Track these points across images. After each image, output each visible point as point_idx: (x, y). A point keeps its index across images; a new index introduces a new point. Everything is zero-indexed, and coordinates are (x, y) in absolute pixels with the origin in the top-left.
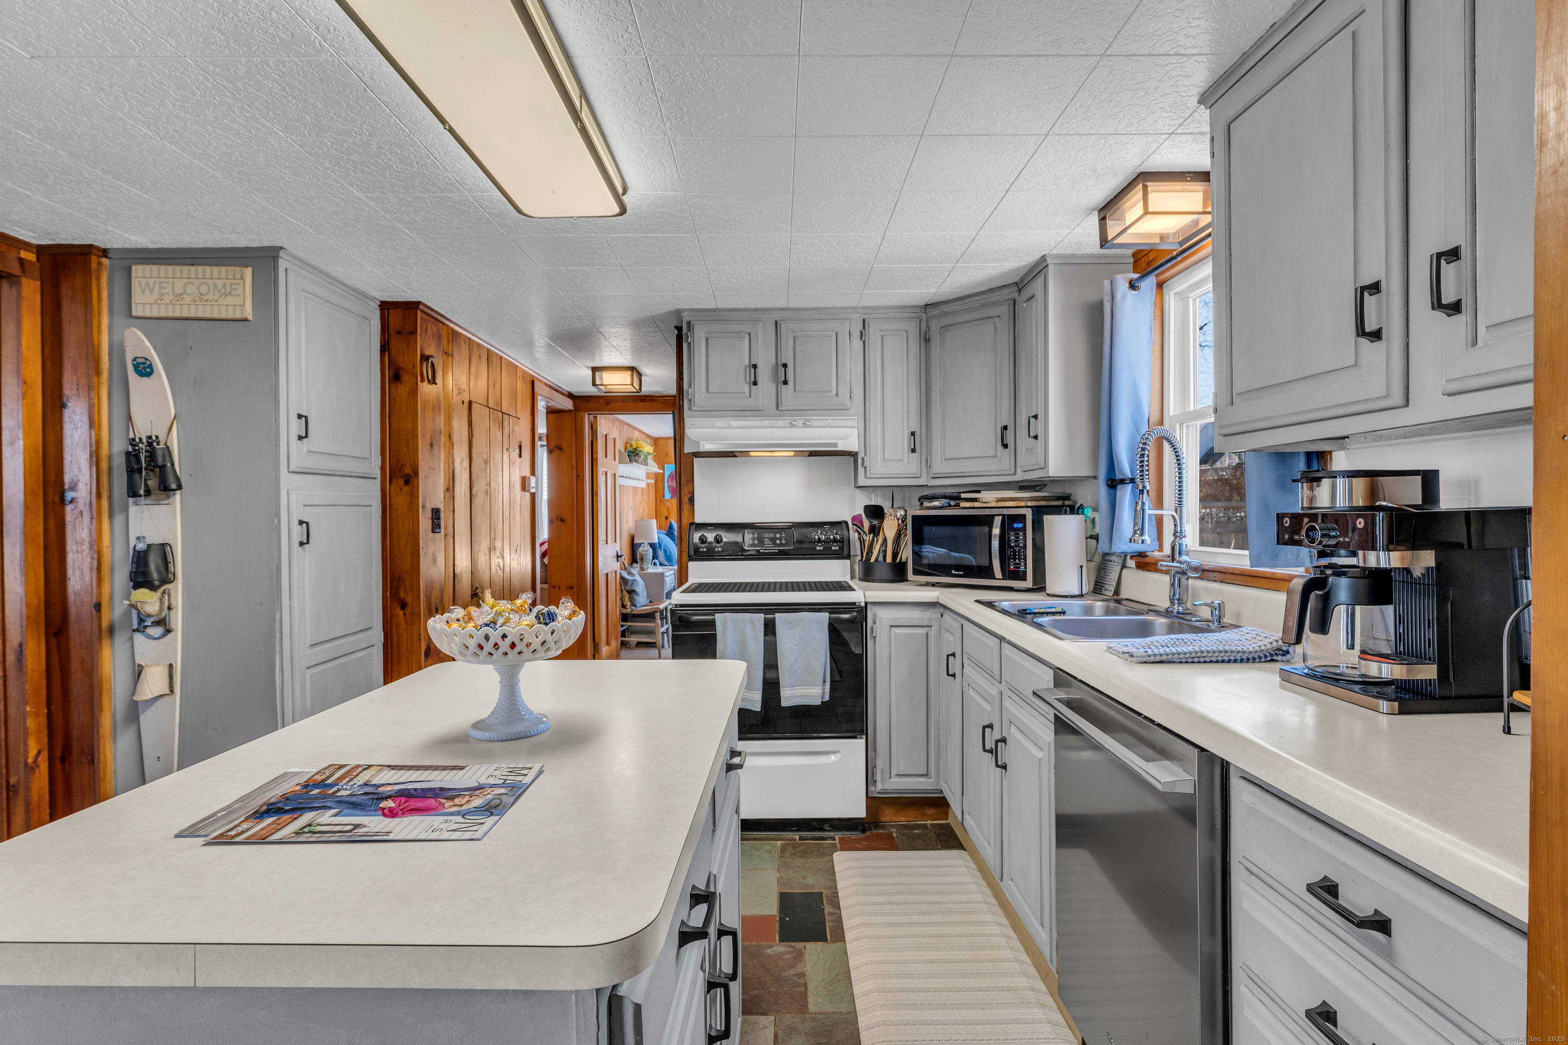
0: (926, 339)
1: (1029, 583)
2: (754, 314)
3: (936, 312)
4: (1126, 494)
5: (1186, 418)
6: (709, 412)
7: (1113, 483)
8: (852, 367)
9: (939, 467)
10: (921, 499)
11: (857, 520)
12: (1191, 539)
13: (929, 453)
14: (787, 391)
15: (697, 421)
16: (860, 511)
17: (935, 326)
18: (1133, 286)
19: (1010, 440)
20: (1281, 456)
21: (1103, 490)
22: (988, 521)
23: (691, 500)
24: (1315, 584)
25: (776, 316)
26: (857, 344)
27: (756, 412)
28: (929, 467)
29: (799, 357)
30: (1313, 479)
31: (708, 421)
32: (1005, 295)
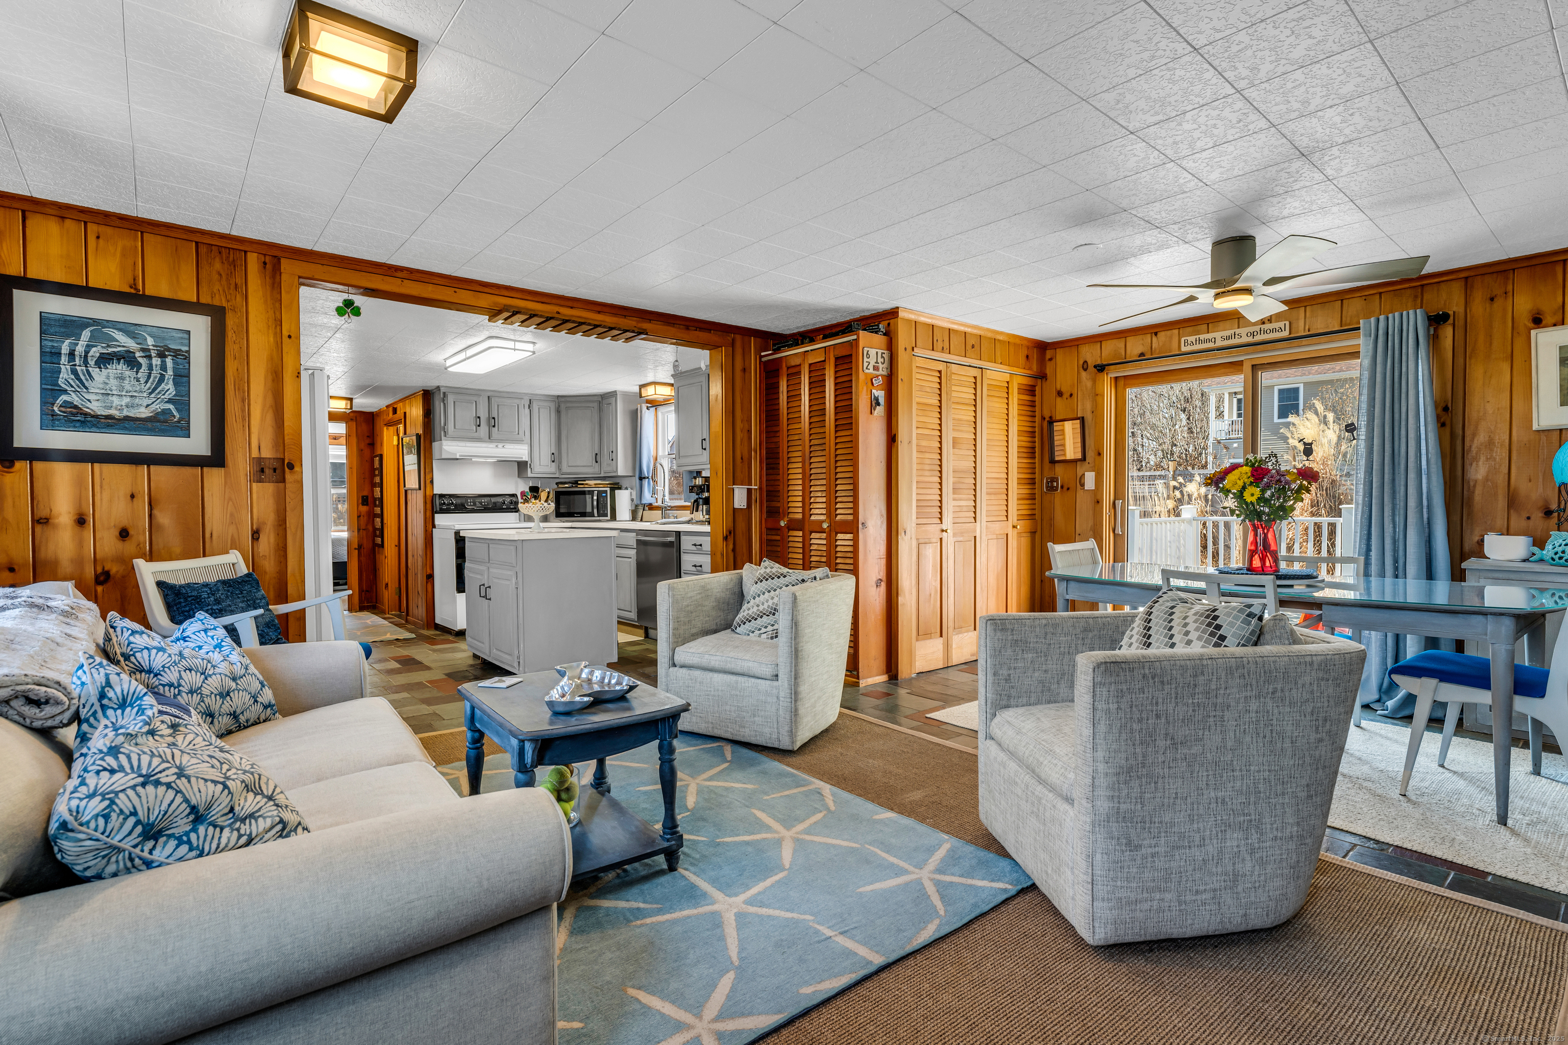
0: (558, 411)
1: (609, 518)
2: (477, 393)
3: (563, 399)
4: (645, 482)
5: (664, 457)
6: (455, 438)
7: (641, 479)
8: (525, 422)
9: (565, 469)
10: (557, 484)
11: (523, 494)
12: (667, 498)
13: (560, 463)
14: (495, 430)
15: (449, 443)
16: (527, 490)
17: (563, 406)
18: (648, 408)
19: (598, 460)
20: (691, 472)
21: (638, 480)
22: (591, 493)
23: (432, 482)
24: (696, 501)
25: (489, 394)
26: (527, 411)
27: (479, 440)
28: (560, 469)
29: (500, 415)
30: (695, 478)
31: (455, 443)
32: (596, 398)
